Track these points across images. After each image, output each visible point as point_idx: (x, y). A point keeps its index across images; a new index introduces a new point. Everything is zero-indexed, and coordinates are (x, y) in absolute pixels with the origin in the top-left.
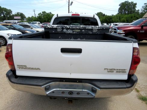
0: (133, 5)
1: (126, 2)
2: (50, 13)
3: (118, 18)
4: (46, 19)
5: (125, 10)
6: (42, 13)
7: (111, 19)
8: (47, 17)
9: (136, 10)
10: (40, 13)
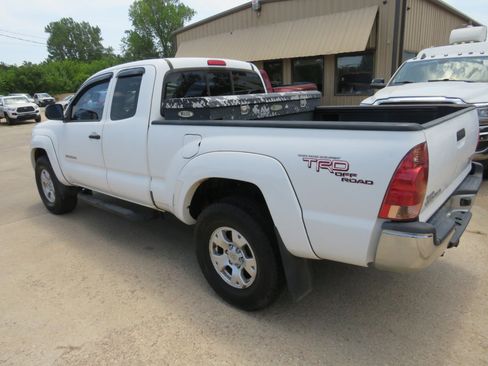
0: (90, 33)
1: (65, 21)
3: (64, 73)
5: (71, 46)
7: (40, 77)
9: (102, 48)
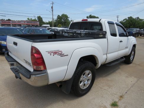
2: (138, 18)
4: (128, 24)
6: (127, 19)
8: (129, 23)
10: (126, 19)
